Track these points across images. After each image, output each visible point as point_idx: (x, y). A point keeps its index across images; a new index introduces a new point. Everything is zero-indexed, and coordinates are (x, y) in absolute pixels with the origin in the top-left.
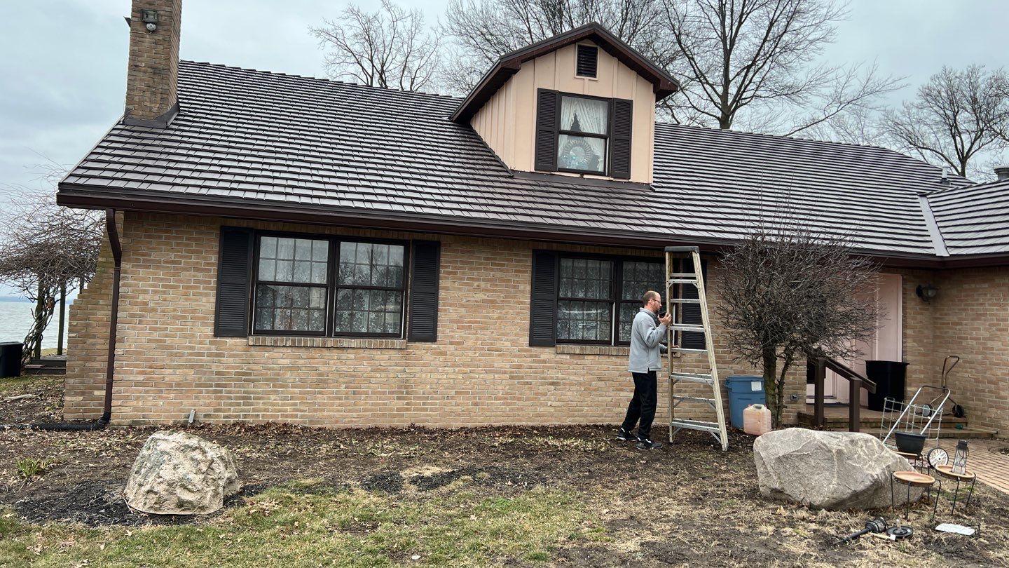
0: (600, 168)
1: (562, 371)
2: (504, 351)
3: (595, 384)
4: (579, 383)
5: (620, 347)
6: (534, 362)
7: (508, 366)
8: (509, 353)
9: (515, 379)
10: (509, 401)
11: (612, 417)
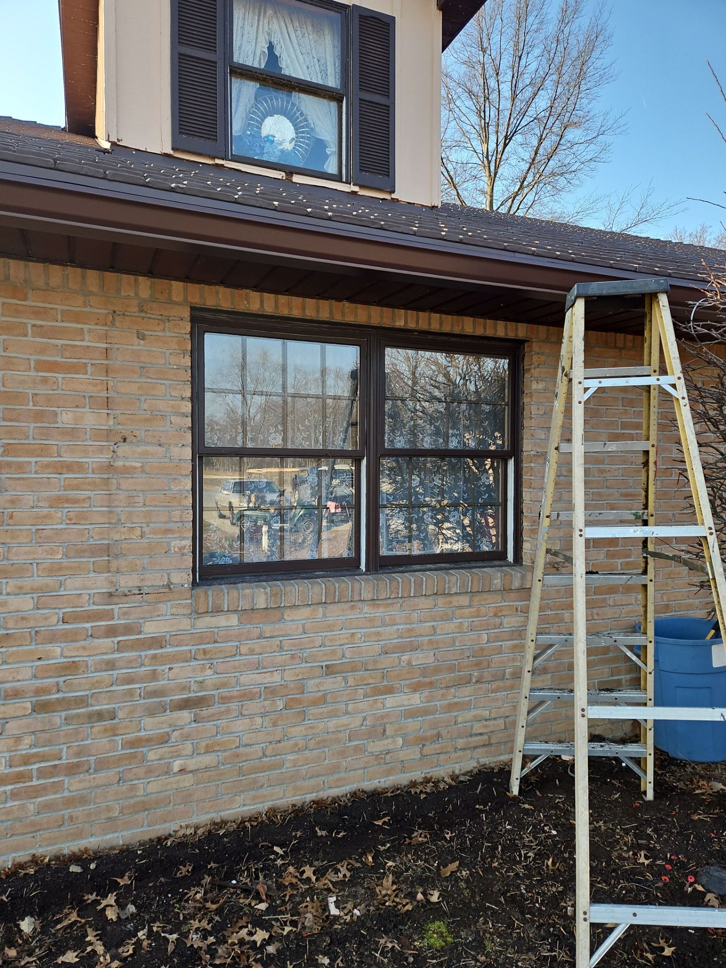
0: (331, 167)
1: (215, 662)
2: (10, 627)
3: (317, 686)
4: (270, 689)
5: (383, 576)
6: (121, 647)
7: (28, 673)
8: (29, 630)
9: (53, 712)
10: (35, 782)
11: (365, 768)
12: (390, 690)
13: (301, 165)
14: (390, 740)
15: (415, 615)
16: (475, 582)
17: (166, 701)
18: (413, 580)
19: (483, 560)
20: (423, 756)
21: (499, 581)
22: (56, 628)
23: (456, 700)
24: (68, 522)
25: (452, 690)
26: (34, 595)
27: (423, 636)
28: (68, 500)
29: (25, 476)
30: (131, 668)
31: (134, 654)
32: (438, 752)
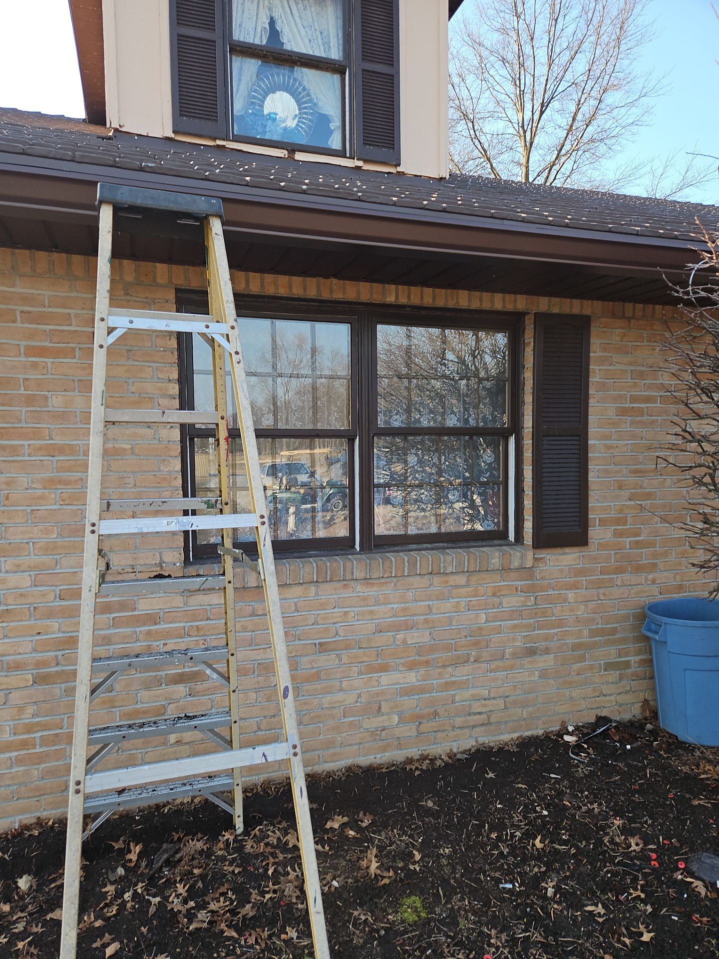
0: (335, 143)
1: (208, 638)
2: (10, 603)
3: (311, 663)
4: (264, 666)
5: (377, 556)
6: (116, 623)
7: (29, 647)
8: (28, 606)
9: (53, 684)
10: (38, 750)
11: (360, 744)
12: (384, 668)
13: (304, 142)
14: (385, 717)
15: (410, 594)
16: (472, 562)
17: (161, 676)
18: (406, 559)
19: (483, 540)
20: (420, 733)
21: (497, 560)
22: (54, 604)
23: (453, 679)
24: (62, 503)
25: (450, 669)
26: (31, 573)
27: (418, 615)
28: (60, 482)
29: (19, 458)
30: (127, 643)
31: (129, 630)
32: (435, 730)
